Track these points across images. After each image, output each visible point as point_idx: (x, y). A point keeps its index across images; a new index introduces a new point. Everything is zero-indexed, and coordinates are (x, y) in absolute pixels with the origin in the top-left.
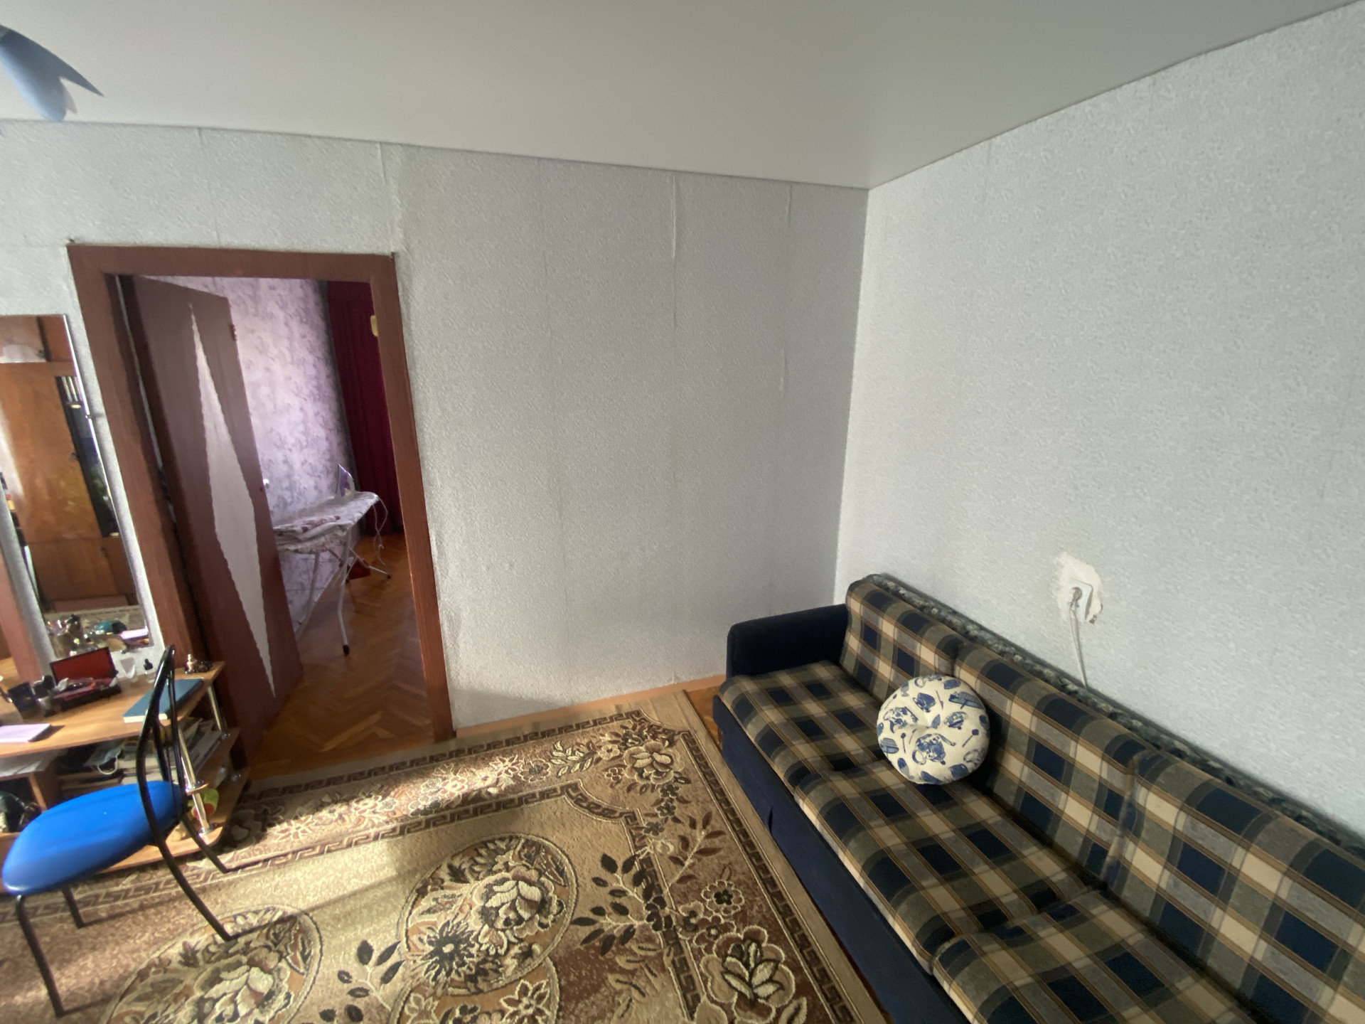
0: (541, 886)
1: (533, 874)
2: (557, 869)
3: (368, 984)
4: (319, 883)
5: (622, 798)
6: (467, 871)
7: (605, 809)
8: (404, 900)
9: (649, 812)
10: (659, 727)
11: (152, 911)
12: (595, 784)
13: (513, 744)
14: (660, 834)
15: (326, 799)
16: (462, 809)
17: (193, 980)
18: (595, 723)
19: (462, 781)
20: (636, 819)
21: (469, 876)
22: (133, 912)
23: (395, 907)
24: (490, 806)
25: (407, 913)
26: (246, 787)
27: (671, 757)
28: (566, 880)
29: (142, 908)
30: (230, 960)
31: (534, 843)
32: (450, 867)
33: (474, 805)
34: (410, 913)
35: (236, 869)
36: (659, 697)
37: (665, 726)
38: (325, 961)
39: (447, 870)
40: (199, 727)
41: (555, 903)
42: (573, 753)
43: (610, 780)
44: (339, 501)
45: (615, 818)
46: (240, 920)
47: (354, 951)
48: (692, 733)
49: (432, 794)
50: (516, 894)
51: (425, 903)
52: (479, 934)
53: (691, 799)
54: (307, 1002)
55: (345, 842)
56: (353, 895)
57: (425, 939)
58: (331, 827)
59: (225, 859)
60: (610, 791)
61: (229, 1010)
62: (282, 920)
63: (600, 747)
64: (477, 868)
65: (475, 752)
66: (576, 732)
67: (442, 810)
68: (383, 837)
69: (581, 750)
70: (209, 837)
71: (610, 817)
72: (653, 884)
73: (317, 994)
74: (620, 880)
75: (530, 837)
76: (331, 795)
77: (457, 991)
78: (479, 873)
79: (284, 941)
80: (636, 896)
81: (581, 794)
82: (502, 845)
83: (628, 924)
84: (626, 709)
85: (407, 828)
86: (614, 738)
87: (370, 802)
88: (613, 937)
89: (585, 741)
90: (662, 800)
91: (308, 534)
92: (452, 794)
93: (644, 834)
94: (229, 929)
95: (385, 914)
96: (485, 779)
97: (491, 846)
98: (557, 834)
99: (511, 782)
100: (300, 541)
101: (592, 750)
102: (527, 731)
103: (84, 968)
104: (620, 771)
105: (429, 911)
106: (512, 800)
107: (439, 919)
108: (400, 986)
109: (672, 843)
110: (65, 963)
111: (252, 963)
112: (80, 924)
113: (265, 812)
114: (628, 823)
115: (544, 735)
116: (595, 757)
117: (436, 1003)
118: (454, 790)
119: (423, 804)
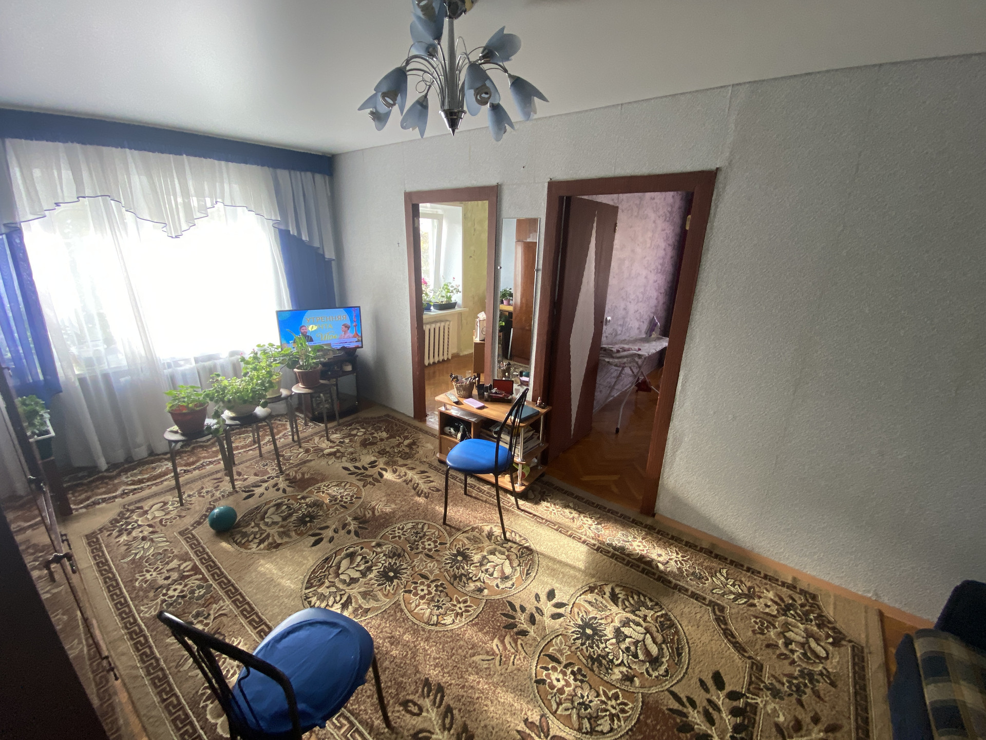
0: (660, 649)
1: (659, 638)
2: (678, 649)
3: (545, 611)
4: (549, 544)
5: (758, 647)
6: (620, 600)
7: (737, 642)
8: (580, 586)
9: (777, 675)
10: (830, 622)
11: (488, 505)
12: (739, 620)
13: (690, 547)
14: (777, 700)
15: (571, 505)
16: (636, 562)
17: (488, 546)
18: (766, 577)
19: (645, 547)
20: (762, 671)
21: (620, 604)
22: (482, 501)
23: (575, 586)
24: (654, 574)
25: (579, 594)
26: (542, 475)
27: (828, 654)
28: (680, 661)
29: (486, 502)
30: (502, 549)
31: (670, 620)
32: (613, 589)
33: (643, 565)
34: (580, 595)
35: (523, 510)
36: (845, 600)
37: (837, 626)
38: (534, 583)
39: (610, 590)
40: (533, 434)
41: (664, 667)
42: (733, 585)
43: (755, 627)
44: (647, 339)
45: (743, 655)
46: (513, 534)
47: (547, 590)
48: (866, 651)
49: (624, 541)
50: (641, 639)
51: (590, 597)
52: (609, 640)
53: (827, 699)
54: (518, 594)
55: (569, 533)
56: (560, 562)
57: (581, 615)
58: (567, 520)
59: (521, 502)
60: (750, 633)
61: (491, 570)
62: (527, 548)
63: (760, 597)
64: (627, 603)
65: (662, 535)
66: (744, 572)
67: (624, 554)
68: (587, 544)
69: (742, 587)
70: (519, 488)
71: (739, 651)
72: (748, 726)
73: (523, 595)
74: (720, 698)
75: (670, 613)
76: (575, 505)
77: (581, 657)
78: (627, 607)
79: (523, 559)
80: (727, 721)
81: (724, 617)
82: (650, 604)
83: (709, 732)
84: (803, 585)
85: (601, 549)
86: (777, 599)
87: (590, 521)
88: (693, 729)
89: (749, 584)
90: (796, 678)
91: (618, 355)
92: (635, 549)
93: (762, 687)
94: (508, 535)
95: (569, 584)
96: (660, 555)
97: (642, 599)
98: (690, 627)
99: (675, 570)
100: (613, 357)
101: (750, 595)
102: (705, 545)
103: (459, 511)
104: (767, 628)
105: (590, 603)
106: (670, 582)
107: (593, 613)
108: (557, 626)
109: (784, 715)
110: (455, 505)
111: (508, 557)
112: (466, 493)
113: (544, 493)
114: (752, 668)
115: (717, 556)
116: (751, 601)
117: (569, 653)
118: (637, 548)
119: (616, 543)
